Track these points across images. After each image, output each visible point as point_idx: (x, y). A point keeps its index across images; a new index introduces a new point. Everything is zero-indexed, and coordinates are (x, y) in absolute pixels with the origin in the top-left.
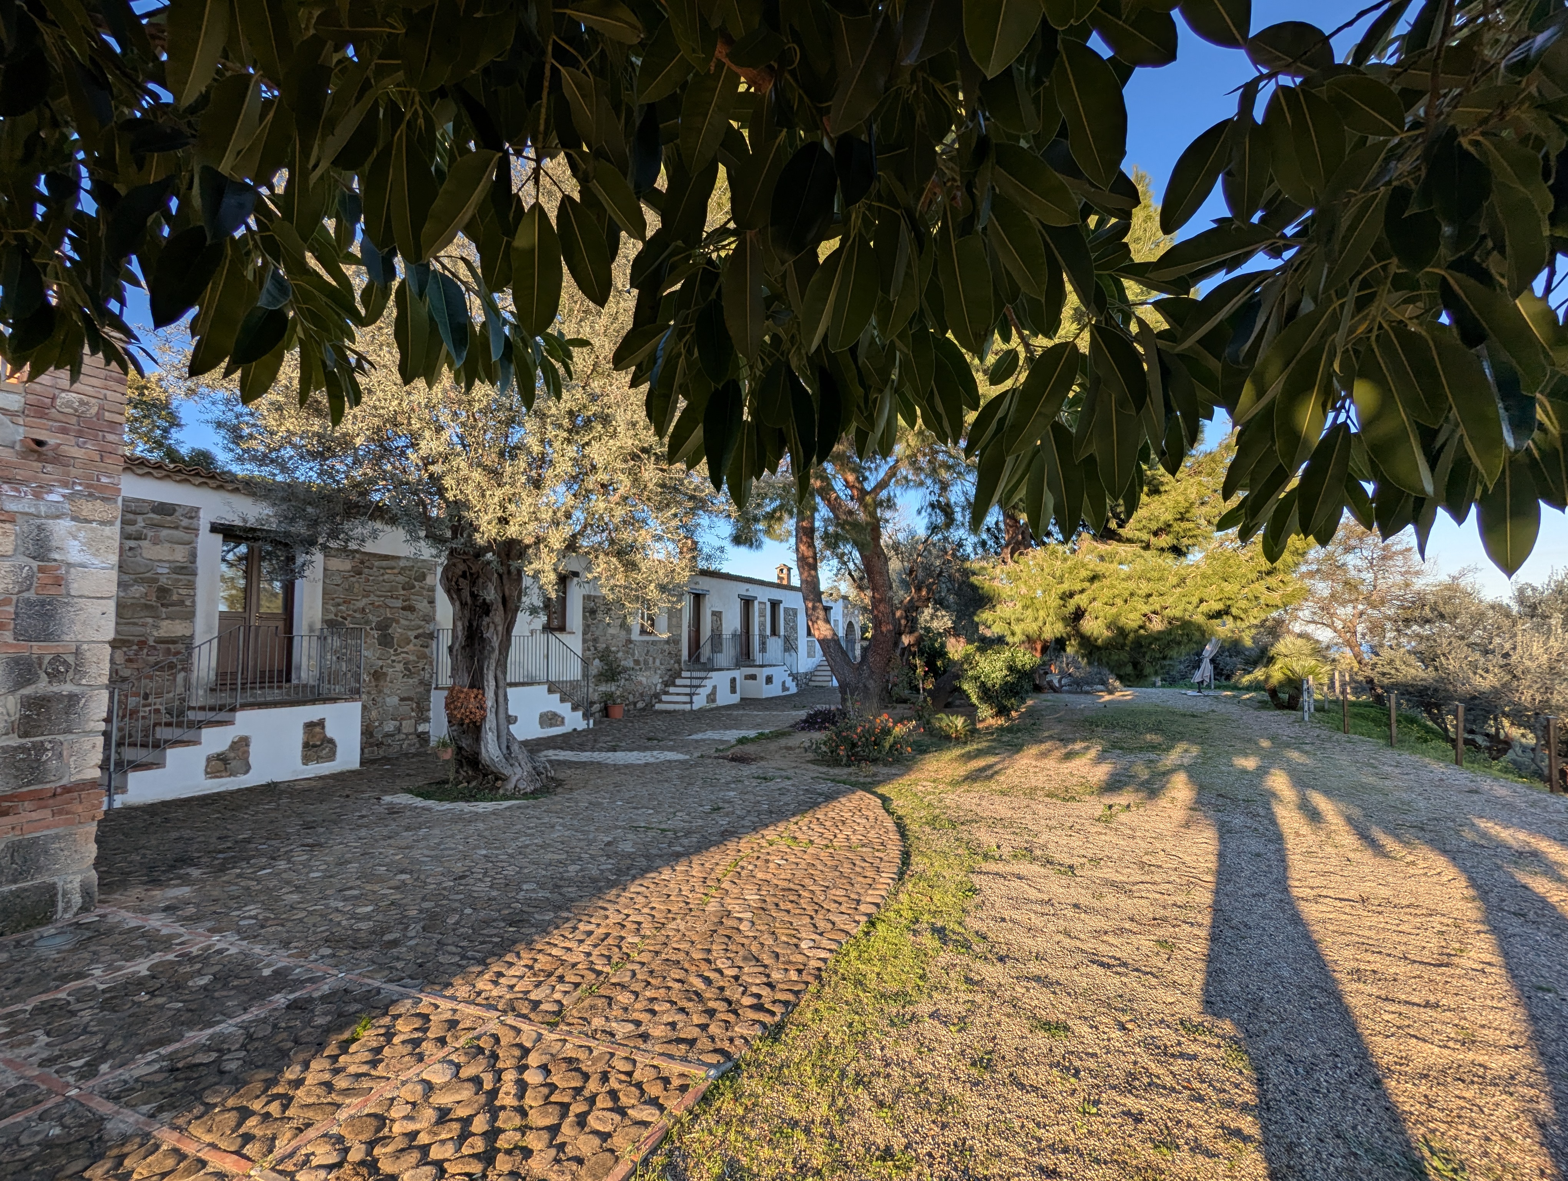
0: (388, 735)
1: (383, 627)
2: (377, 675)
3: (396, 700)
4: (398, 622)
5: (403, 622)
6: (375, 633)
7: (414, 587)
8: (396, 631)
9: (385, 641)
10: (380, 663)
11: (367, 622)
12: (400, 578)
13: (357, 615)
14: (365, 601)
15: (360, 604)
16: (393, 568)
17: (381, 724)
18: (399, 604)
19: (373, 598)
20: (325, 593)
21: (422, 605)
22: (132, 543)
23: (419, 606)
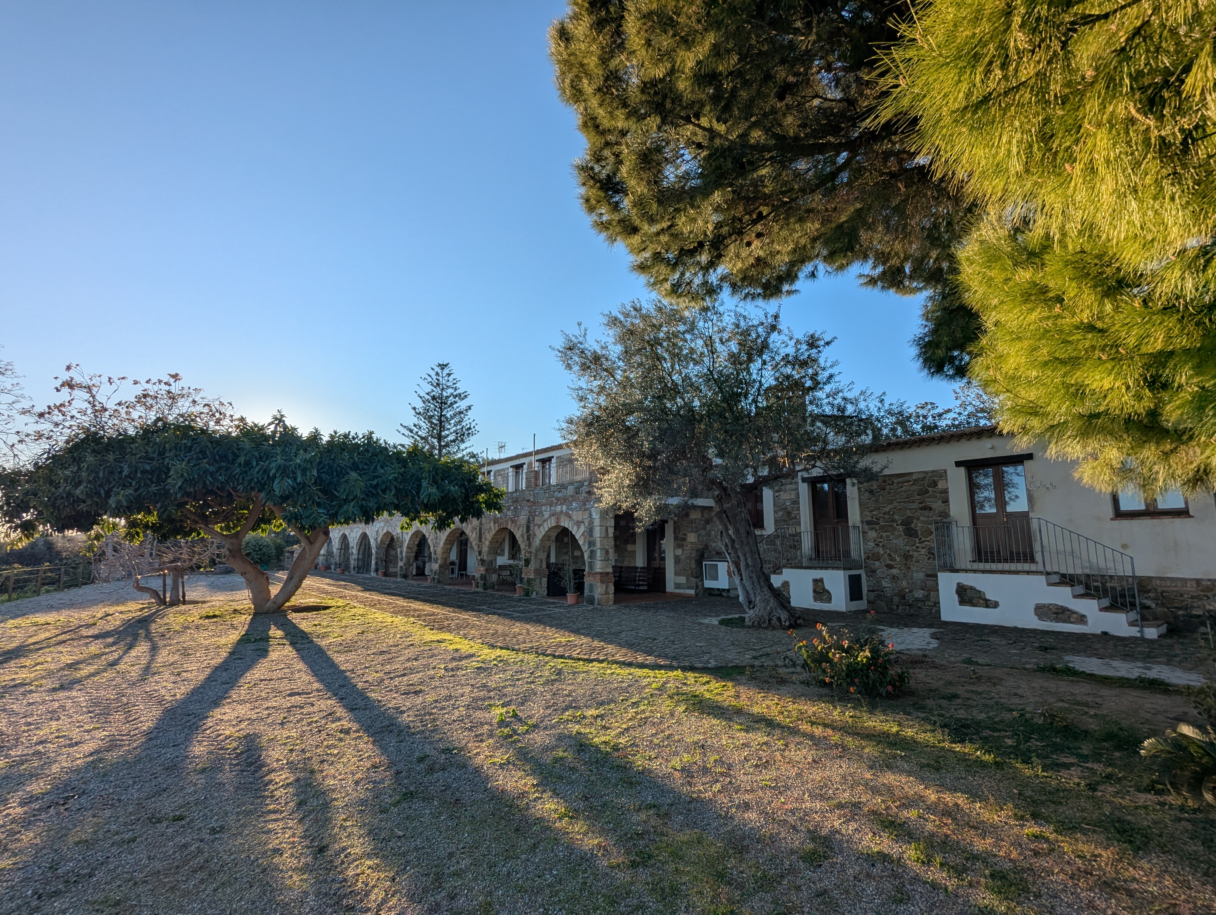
0: (918, 600)
1: (907, 523)
2: (907, 557)
3: (921, 575)
4: (918, 519)
5: (922, 518)
6: (901, 528)
7: (928, 492)
8: (918, 525)
9: (910, 532)
10: (908, 548)
11: (893, 521)
12: (915, 487)
13: (887, 516)
14: (889, 507)
15: (887, 509)
16: (909, 481)
17: (911, 591)
18: (915, 506)
19: (895, 504)
20: (861, 505)
21: (937, 505)
22: (777, 494)
23: (934, 506)
